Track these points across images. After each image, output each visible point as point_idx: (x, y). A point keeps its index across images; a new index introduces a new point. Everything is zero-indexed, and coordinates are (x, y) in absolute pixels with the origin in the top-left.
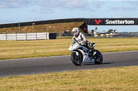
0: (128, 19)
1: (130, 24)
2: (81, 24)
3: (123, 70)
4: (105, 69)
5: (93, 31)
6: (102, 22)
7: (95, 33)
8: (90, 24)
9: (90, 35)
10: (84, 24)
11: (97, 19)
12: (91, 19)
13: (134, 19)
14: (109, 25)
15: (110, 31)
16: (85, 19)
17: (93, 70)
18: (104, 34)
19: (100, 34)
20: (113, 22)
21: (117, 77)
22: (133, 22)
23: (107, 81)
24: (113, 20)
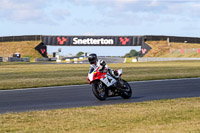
0: (105, 38)
1: (108, 45)
2: (37, 43)
3: (92, 111)
4: (67, 110)
5: (54, 54)
6: (69, 41)
7: (57, 56)
8: (51, 44)
9: (50, 60)
10: (42, 44)
11: (61, 37)
12: (52, 37)
13: (113, 38)
14: (77, 45)
15: (80, 54)
16: (43, 37)
17: (50, 112)
18: (71, 58)
19: (64, 59)
20: (84, 42)
22: (112, 41)
23: (69, 127)
24: (83, 38)
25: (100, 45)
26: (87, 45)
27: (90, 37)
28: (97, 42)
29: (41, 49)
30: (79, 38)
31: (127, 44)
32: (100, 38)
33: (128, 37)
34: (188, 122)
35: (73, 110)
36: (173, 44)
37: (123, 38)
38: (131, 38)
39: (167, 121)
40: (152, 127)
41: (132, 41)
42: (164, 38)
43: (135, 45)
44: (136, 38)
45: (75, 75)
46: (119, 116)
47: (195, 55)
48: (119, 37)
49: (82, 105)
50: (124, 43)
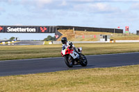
0: (30, 27)
3: (21, 78)
6: (4, 30)
13: (36, 27)
14: (10, 32)
15: (12, 39)
18: (5, 41)
19: (1, 42)
21: (14, 85)
22: (35, 30)
23: (4, 89)
24: (14, 27)
25: (26, 32)
26: (17, 32)
27: (19, 27)
28: (24, 30)
31: (45, 32)
33: (46, 27)
34: (86, 85)
35: (7, 77)
36: (77, 31)
37: (43, 27)
38: (48, 27)
39: (72, 85)
40: (62, 89)
41: (49, 29)
42: (71, 28)
43: (51, 32)
44: (52, 27)
45: (9, 53)
46: (39, 81)
47: (92, 40)
48: (39, 27)
49: (13, 75)
50: (43, 31)
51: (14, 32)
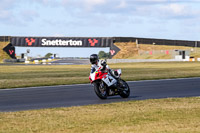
0: (74, 39)
1: (77, 46)
2: (5, 44)
3: (61, 112)
4: (35, 111)
5: (23, 55)
6: (37, 42)
7: (25, 57)
8: (19, 45)
9: (18, 61)
10: (10, 45)
11: (29, 38)
12: (20, 38)
13: (82, 39)
14: (46, 46)
15: (48, 56)
16: (11, 38)
17: (18, 113)
18: (39, 59)
19: (33, 60)
20: (53, 43)
21: (51, 123)
22: (81, 43)
23: (37, 128)
24: (52, 39)
25: (69, 46)
26: (56, 46)
27: (59, 39)
28: (65, 43)
29: (10, 50)
30: (48, 39)
31: (96, 46)
32: (69, 39)
33: (97, 39)
34: (155, 123)
35: (42, 111)
36: (141, 45)
37: (92, 39)
38: (99, 39)
39: (135, 122)
40: (120, 128)
41: (101, 42)
42: (132, 40)
43: (104, 46)
44: (105, 39)
45: (44, 76)
46: (88, 117)
47: (163, 57)
48: (87, 39)
49: (51, 107)
50: (93, 44)
51: (51, 46)
